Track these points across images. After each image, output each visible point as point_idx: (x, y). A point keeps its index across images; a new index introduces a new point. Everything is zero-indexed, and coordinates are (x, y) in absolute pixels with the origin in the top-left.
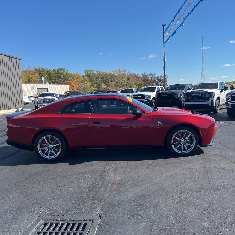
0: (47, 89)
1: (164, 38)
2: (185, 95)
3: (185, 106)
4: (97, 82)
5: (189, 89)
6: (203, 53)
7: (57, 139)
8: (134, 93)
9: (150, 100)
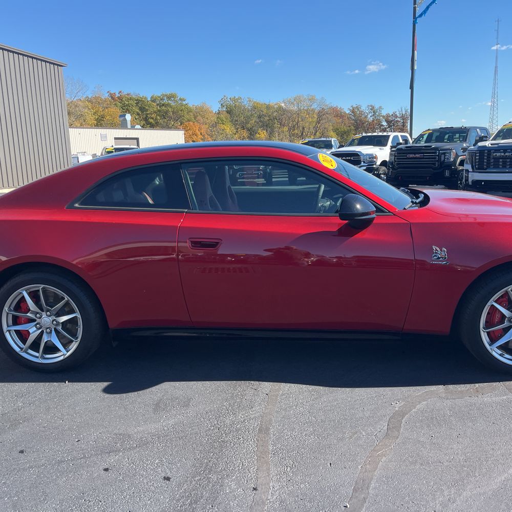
0: (137, 139)
1: (415, 8)
2: (472, 154)
3: (470, 184)
4: (249, 126)
5: (482, 139)
6: (497, 57)
7: (67, 298)
8: (333, 150)
9: (375, 166)
